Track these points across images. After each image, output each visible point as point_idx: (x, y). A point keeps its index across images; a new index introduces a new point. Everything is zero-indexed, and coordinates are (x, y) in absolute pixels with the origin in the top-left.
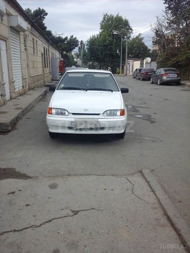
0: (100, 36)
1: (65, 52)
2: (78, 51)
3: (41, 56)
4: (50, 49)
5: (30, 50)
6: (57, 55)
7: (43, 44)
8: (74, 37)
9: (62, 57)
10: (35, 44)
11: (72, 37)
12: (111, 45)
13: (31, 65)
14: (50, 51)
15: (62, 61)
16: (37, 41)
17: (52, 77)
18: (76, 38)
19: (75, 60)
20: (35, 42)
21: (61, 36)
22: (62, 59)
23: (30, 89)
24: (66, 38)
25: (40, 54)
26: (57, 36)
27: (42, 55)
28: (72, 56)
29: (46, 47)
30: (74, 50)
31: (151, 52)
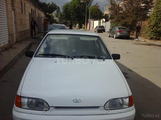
0: (72, 3)
1: (48, 13)
2: (56, 13)
3: (28, 15)
4: (36, 10)
5: (18, 10)
6: (42, 15)
7: (31, 7)
8: (54, 3)
9: (46, 17)
10: (23, 6)
11: (53, 3)
12: (79, 9)
13: (18, 22)
14: (37, 12)
15: (46, 19)
16: (25, 4)
17: (38, 31)
18: (55, 4)
19: (55, 18)
20: (23, 4)
21: (45, 2)
22: (46, 18)
23: (17, 42)
24: (49, 4)
25: (27, 14)
26: (43, 2)
27: (30, 14)
28: (53, 16)
29: (34, 8)
30: (54, 12)
31: (104, 15)
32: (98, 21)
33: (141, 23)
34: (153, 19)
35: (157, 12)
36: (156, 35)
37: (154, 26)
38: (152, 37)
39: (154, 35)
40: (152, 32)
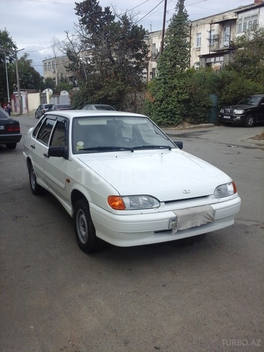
31: (44, 81)
32: (38, 94)
33: (135, 97)
34: (159, 89)
35: (164, 75)
36: (167, 117)
37: (162, 101)
38: (161, 122)
39: (164, 118)
40: (160, 111)
